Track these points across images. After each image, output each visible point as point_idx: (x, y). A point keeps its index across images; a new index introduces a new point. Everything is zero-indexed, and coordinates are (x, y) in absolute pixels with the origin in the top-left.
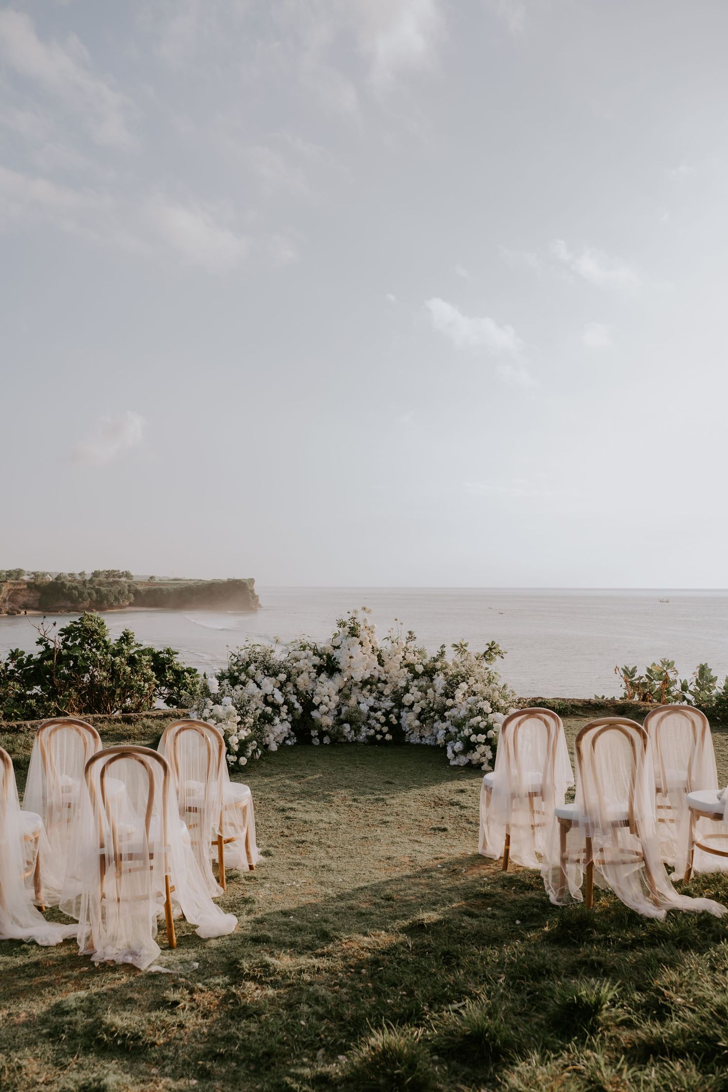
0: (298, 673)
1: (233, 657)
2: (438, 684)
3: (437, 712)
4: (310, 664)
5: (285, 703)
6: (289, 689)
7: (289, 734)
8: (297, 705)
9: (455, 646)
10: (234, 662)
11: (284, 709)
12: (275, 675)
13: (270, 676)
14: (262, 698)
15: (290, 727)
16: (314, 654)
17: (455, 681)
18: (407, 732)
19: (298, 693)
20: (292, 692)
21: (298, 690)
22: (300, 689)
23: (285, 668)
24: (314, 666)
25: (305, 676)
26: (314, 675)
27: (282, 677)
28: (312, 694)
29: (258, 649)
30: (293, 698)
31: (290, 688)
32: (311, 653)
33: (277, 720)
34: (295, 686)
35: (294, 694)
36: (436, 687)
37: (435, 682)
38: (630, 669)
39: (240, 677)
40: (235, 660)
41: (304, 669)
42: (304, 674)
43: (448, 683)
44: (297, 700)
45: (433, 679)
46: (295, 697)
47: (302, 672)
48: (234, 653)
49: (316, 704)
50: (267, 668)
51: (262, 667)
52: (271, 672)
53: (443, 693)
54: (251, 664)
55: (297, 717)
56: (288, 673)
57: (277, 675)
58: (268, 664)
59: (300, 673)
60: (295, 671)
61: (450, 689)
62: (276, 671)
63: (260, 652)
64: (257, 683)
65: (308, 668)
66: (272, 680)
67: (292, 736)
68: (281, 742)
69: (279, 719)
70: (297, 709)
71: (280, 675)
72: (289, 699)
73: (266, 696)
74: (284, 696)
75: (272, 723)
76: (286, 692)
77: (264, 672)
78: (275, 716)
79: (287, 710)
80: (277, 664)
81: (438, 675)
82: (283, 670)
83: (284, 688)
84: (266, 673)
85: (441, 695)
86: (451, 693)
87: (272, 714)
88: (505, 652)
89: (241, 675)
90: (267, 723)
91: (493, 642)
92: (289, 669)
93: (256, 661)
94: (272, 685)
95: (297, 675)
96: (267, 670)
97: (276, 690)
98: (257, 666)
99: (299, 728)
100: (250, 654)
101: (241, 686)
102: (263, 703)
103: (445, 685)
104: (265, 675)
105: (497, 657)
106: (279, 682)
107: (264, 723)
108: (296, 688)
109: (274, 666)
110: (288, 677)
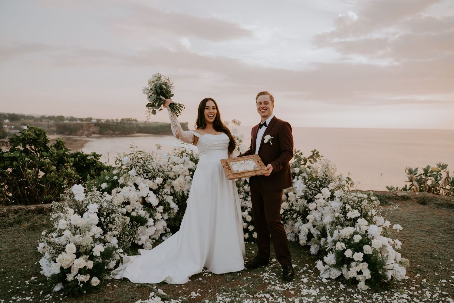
0: (175, 176)
1: (118, 162)
3: (298, 213)
4: (186, 168)
5: (161, 203)
6: (166, 190)
7: (166, 230)
8: (173, 205)
10: (119, 166)
11: (161, 209)
12: (153, 178)
13: (149, 178)
14: (141, 199)
15: (166, 225)
16: (191, 160)
17: (313, 185)
20: (169, 193)
21: (174, 191)
22: (177, 191)
23: (163, 172)
25: (181, 179)
26: (188, 178)
27: (159, 180)
28: (188, 194)
29: (139, 156)
30: (169, 199)
31: (167, 190)
32: (188, 159)
33: (151, 222)
34: (173, 187)
35: (172, 194)
36: (297, 190)
38: (414, 169)
39: (119, 181)
40: (120, 164)
41: (180, 173)
42: (180, 177)
43: (308, 187)
44: (174, 201)
46: (172, 197)
47: (179, 175)
48: (119, 158)
50: (147, 172)
51: (141, 171)
52: (150, 175)
53: (303, 196)
54: (133, 168)
55: (172, 216)
56: (165, 176)
57: (155, 178)
58: (147, 169)
59: (177, 176)
60: (172, 175)
61: (311, 193)
62: (155, 175)
63: (142, 158)
64: (136, 186)
65: (184, 172)
66: (150, 183)
67: (168, 232)
68: (157, 239)
69: (153, 220)
70: (173, 209)
71: (157, 178)
72: (165, 200)
73: (143, 198)
74: (161, 198)
75: (146, 225)
76: (162, 194)
77: (143, 176)
78: (150, 217)
79: (163, 210)
80: (157, 168)
81: (298, 179)
82: (161, 173)
83: (161, 190)
84: (145, 177)
85: (301, 198)
86: (311, 197)
87: (148, 215)
88: (322, 156)
89: (120, 179)
90: (140, 226)
91: (315, 150)
92: (167, 173)
93: (137, 165)
94: (148, 188)
95: (174, 177)
96: (147, 173)
97: (151, 193)
98: (137, 170)
99: (175, 225)
100: (133, 159)
101: (119, 189)
102: (141, 204)
103: (305, 188)
104: (145, 178)
105: (317, 159)
106: (157, 185)
107: (137, 226)
108: (173, 189)
109: (153, 170)
110: (165, 180)
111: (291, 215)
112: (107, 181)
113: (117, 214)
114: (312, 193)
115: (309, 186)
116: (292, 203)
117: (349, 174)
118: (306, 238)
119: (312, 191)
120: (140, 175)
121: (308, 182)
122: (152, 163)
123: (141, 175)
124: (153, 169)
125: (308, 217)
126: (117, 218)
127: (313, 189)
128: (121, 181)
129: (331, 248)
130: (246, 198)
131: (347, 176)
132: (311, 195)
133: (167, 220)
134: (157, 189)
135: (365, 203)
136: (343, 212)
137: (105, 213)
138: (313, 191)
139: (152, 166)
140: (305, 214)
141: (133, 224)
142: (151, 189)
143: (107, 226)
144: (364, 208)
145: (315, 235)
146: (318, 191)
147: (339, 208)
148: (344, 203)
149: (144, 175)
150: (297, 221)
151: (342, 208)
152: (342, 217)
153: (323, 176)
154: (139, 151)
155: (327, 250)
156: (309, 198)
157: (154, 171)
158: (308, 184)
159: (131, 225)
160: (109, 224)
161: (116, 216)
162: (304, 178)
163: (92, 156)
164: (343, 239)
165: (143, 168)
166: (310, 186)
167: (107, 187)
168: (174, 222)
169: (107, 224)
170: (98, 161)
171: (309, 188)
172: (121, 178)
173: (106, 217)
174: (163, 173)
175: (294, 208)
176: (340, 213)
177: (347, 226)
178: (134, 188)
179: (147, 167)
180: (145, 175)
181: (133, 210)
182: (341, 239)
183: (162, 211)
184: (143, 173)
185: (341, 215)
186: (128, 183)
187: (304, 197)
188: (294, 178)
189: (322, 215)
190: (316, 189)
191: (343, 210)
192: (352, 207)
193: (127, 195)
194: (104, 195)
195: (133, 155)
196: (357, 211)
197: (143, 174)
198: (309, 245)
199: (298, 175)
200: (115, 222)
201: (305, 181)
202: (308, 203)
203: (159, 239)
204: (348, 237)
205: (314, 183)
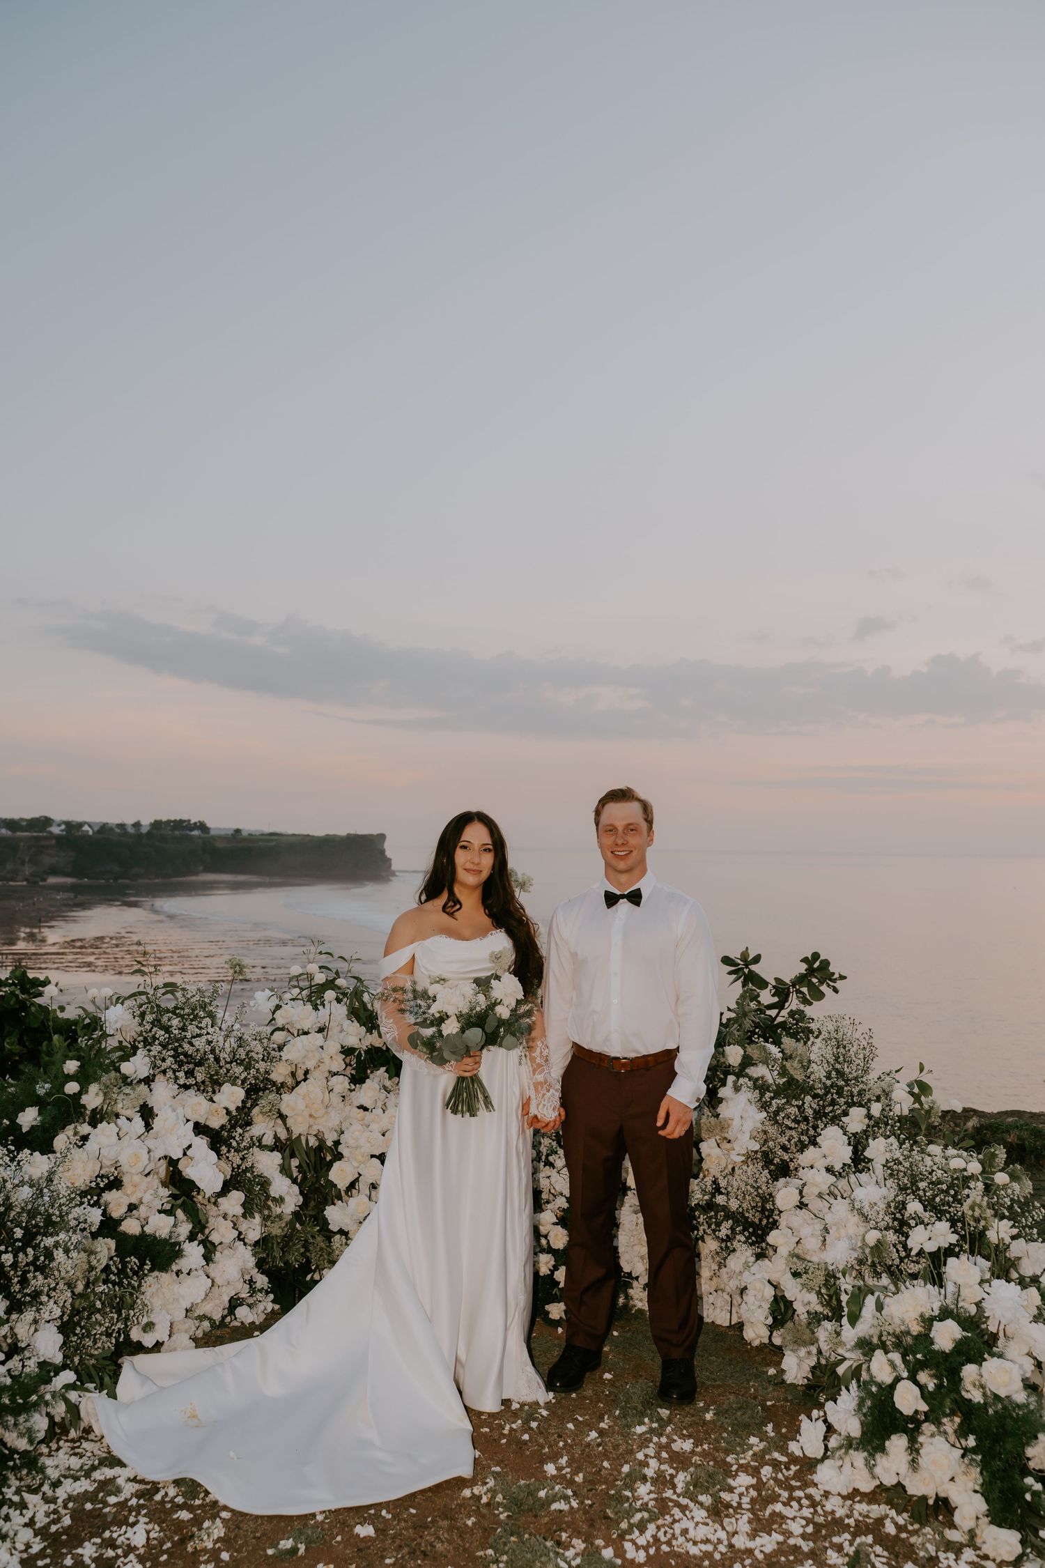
0: (293, 1075)
2: (736, 1123)
3: (739, 1219)
4: (333, 1047)
5: (234, 1182)
6: (255, 1130)
7: (251, 1282)
8: (282, 1186)
9: (726, 960)
11: (233, 1202)
12: (213, 1085)
13: (198, 1087)
14: (162, 1168)
15: (251, 1261)
16: (355, 1014)
17: (793, 1111)
18: (637, 1278)
19: (287, 1147)
20: (268, 1140)
21: (289, 1130)
22: (297, 1131)
23: (248, 1062)
24: (347, 1051)
25: (312, 1089)
26: (341, 1083)
27: (231, 1096)
28: (337, 1143)
29: (168, 1002)
30: (268, 1163)
31: (263, 1127)
32: (341, 1010)
34: (282, 1117)
35: (278, 1146)
36: (733, 1132)
37: (722, 1109)
39: (85, 1100)
41: (310, 1065)
42: (311, 1078)
43: (773, 1118)
44: (285, 1170)
45: (721, 1101)
46: (276, 1158)
47: (307, 1073)
49: (342, 1185)
50: (190, 1062)
51: (170, 1061)
52: (200, 1075)
53: (756, 1152)
54: (138, 1048)
55: (276, 1230)
56: (256, 1078)
57: (220, 1085)
58: (190, 1050)
59: (300, 1076)
60: (280, 1073)
61: (784, 1140)
62: (217, 1073)
63: (176, 1008)
64: (147, 1113)
65: (327, 1061)
66: (198, 1106)
67: (261, 1291)
68: (217, 1317)
69: (201, 1250)
70: (280, 1200)
71: (227, 1087)
72: (252, 1167)
73: (172, 1163)
74: (237, 1161)
75: (175, 1267)
76: (242, 1146)
77: (176, 1078)
78: (192, 1238)
79: (243, 1205)
80: (227, 1045)
81: (737, 1089)
82: (241, 1068)
83: (239, 1130)
84: (181, 1082)
85: (750, 1157)
86: (786, 1157)
87: (185, 1229)
88: (842, 978)
89: (87, 1092)
90: (151, 1270)
91: (816, 956)
92: (262, 1066)
93: (154, 1038)
94: (191, 1125)
95: (290, 1081)
96: (191, 1066)
97: (201, 1143)
98: (155, 1057)
99: (286, 1263)
100: (142, 1015)
101: (85, 1129)
102: (164, 1184)
103: (763, 1123)
104: (181, 1086)
105: (824, 988)
106: (225, 1111)
107: (139, 1273)
108: (285, 1124)
109: (211, 1056)
110: (254, 1092)
111: (713, 1227)
112: (39, 1102)
113: (62, 1236)
114: (789, 1141)
115: (778, 1115)
116: (715, 1182)
117: (922, 1070)
118: (766, 1318)
119: (788, 1133)
120: (164, 1072)
121: (774, 1102)
122: (210, 1030)
123: (170, 1074)
124: (213, 1051)
125: (773, 1237)
126: (61, 1250)
127: (793, 1125)
128: (92, 1099)
129: (855, 1365)
130: (551, 1158)
131: (914, 1075)
132: (784, 1148)
133: (257, 1243)
134: (223, 1127)
135: (975, 1192)
136: (896, 1223)
137: (19, 1233)
138: (794, 1133)
139: (209, 1042)
140: (764, 1222)
141: (124, 1264)
142: (200, 1129)
143: (24, 1281)
144: (970, 1213)
145: (800, 1309)
146: (812, 1132)
147: (882, 1206)
148: (903, 1189)
149: (177, 1074)
150: (734, 1250)
151: (893, 1205)
152: (894, 1246)
153: (829, 1077)
154: (166, 985)
155: (841, 1370)
156: (777, 1160)
157: (217, 1060)
158: (774, 1108)
159: (117, 1268)
160: (30, 1275)
161: (57, 1245)
162: (760, 1086)
163: (13, 984)
164: (894, 1334)
165: (175, 1049)
166: (782, 1115)
167: (34, 1123)
168: (282, 1249)
169: (25, 1273)
170: (33, 1004)
171: (777, 1122)
172: (94, 1088)
173: (23, 1249)
174: (246, 1069)
175: (720, 1200)
176: (887, 1228)
177: (914, 1276)
178: (139, 1123)
179: (192, 1045)
180: (181, 1074)
181: (132, 1207)
182: (889, 1333)
183: (240, 1211)
184: (175, 1067)
185: (891, 1237)
186: (119, 1108)
187: (759, 1155)
188: (724, 1084)
189: (826, 1230)
190: (803, 1126)
191: (898, 1215)
192: (929, 1205)
193: (109, 1155)
194: (19, 1161)
195: (144, 997)
196: (944, 1226)
197: (174, 1072)
198: (777, 1341)
199: (740, 1073)
200: (53, 1264)
201: (762, 1095)
202: (775, 1178)
203: (224, 1317)
204: (916, 1329)
205: (794, 1102)
